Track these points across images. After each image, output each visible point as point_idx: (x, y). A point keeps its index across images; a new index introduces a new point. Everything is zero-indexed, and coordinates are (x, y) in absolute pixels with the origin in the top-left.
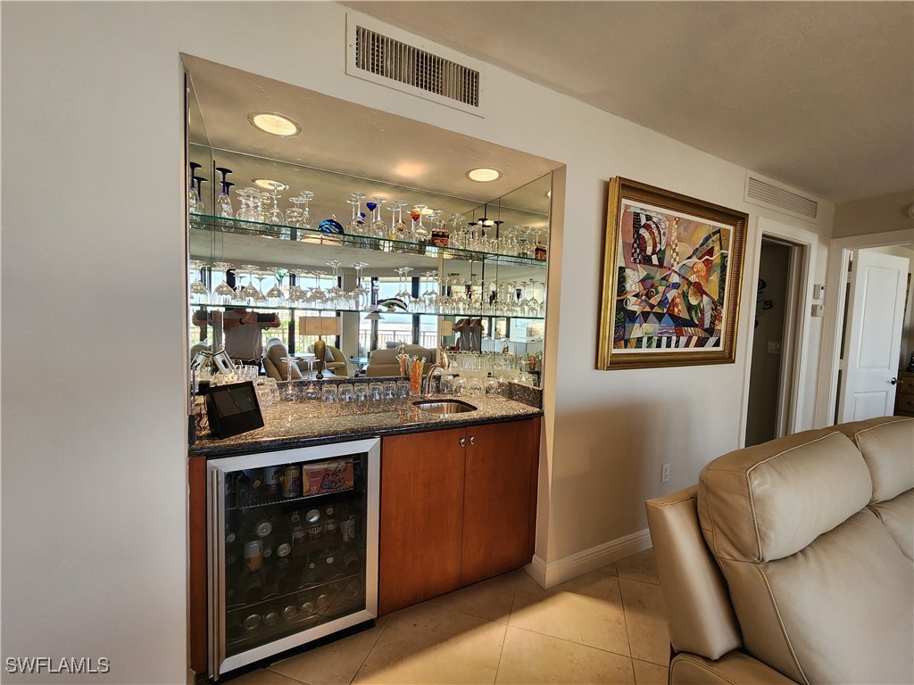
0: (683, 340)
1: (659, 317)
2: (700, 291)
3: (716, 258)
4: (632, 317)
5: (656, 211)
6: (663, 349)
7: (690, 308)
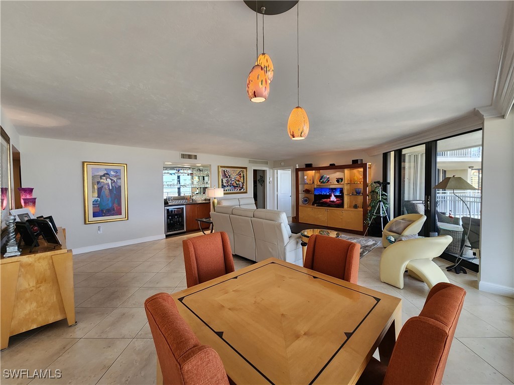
0: (236, 190)
1: (230, 186)
2: (239, 181)
3: (242, 175)
4: (225, 186)
5: (228, 169)
6: (232, 191)
7: (237, 184)
